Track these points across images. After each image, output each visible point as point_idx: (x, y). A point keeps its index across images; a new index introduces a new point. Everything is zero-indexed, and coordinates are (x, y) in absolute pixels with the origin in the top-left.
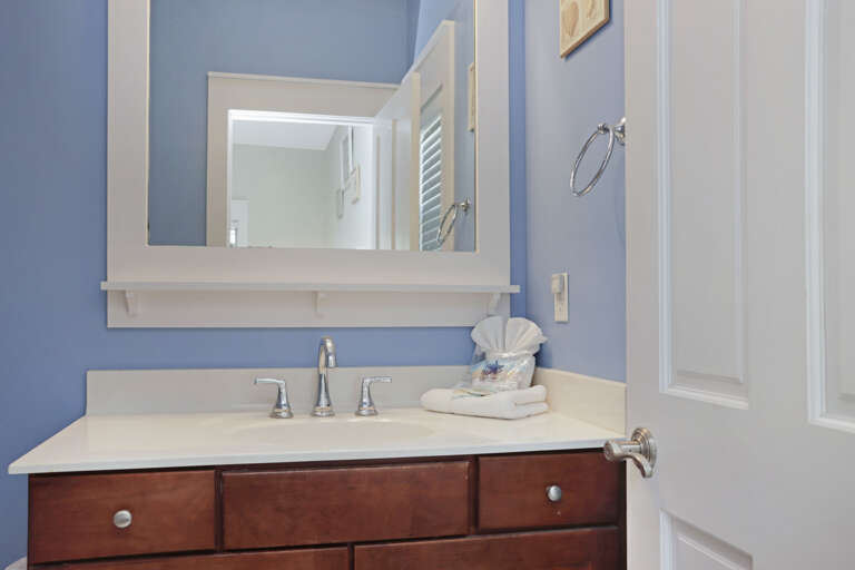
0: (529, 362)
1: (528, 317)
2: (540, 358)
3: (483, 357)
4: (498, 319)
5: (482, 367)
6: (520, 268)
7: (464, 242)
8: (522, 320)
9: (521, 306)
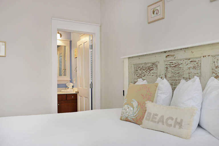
0: (72, 87)
1: (72, 83)
2: (73, 87)
3: (67, 87)
4: (68, 83)
5: (67, 88)
6: (71, 78)
7: (65, 75)
8: (71, 83)
9: (71, 82)
